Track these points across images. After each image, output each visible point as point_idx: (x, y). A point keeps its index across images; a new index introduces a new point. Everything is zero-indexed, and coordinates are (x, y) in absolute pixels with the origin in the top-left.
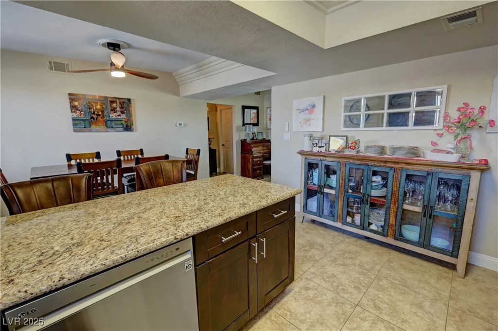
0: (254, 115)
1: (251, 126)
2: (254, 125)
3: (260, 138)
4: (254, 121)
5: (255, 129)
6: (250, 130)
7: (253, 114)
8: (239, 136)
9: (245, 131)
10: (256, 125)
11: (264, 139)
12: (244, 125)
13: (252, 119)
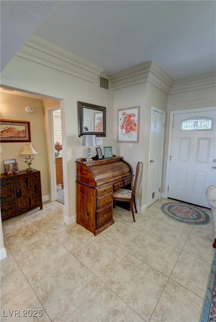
0: (99, 121)
1: (94, 136)
2: (98, 135)
3: (108, 155)
4: (99, 129)
5: (100, 142)
6: (91, 143)
7: (98, 119)
8: (74, 153)
9: (84, 144)
10: (103, 135)
11: (114, 156)
12: (81, 134)
13: (97, 126)
